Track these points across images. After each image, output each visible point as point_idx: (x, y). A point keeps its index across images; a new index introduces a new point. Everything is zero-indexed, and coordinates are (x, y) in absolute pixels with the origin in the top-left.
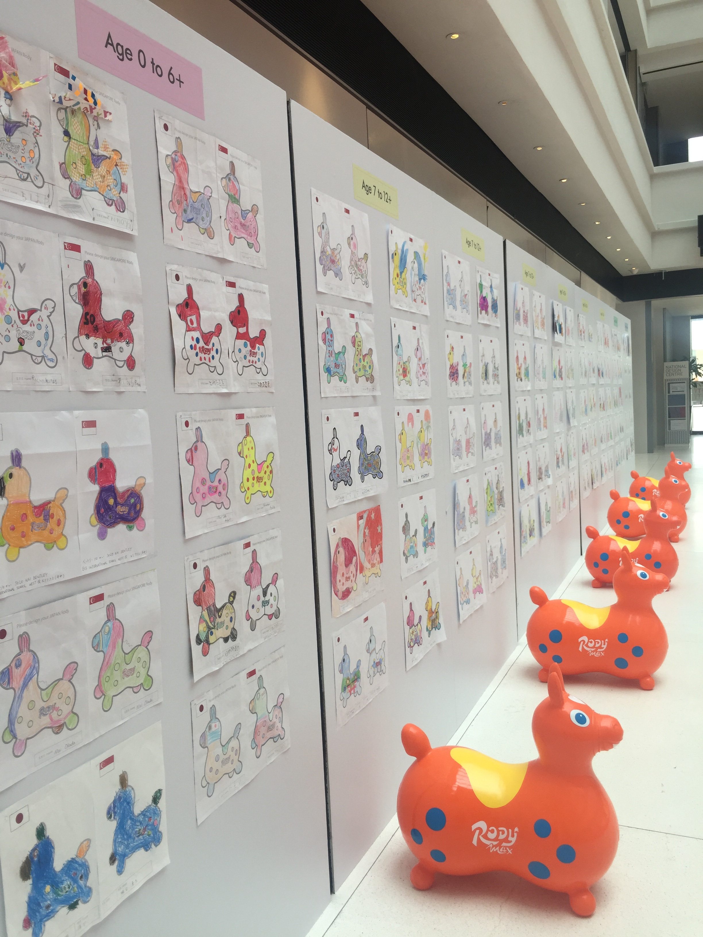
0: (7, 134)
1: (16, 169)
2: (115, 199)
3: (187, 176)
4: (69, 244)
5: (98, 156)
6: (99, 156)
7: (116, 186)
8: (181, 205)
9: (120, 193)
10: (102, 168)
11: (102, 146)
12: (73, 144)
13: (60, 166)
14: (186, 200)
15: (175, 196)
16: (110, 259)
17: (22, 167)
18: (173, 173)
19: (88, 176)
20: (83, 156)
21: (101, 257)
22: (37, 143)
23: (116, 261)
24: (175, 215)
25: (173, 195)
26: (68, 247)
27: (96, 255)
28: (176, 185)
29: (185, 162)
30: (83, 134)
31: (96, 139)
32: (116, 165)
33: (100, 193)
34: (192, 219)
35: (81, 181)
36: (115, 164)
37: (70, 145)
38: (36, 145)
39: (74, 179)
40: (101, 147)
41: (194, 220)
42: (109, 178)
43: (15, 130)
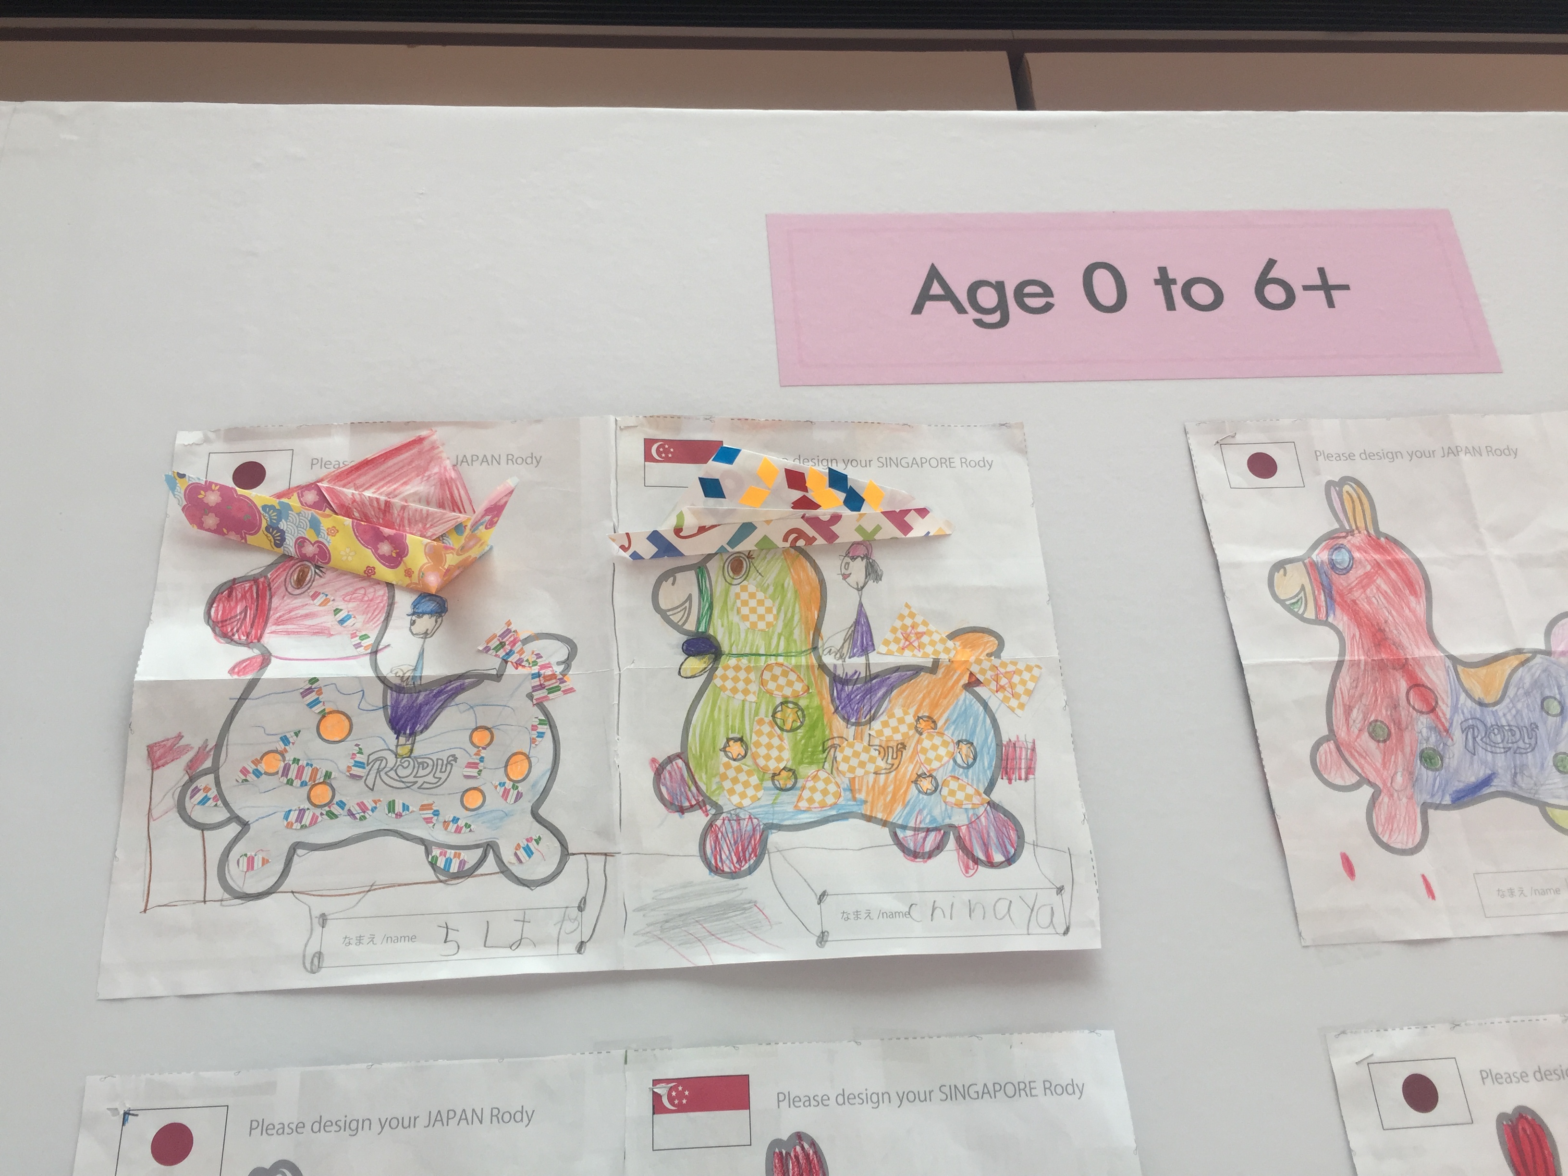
0: (398, 733)
1: (427, 845)
2: (960, 819)
3: (1420, 608)
4: (680, 1081)
5: (870, 678)
6: (877, 676)
7: (969, 766)
8: (1401, 740)
9: (989, 790)
10: (892, 716)
11: (890, 636)
12: (731, 673)
13: (659, 773)
14: (1433, 710)
15: (1348, 710)
16: (937, 1095)
17: (458, 830)
18: (1326, 623)
19: (807, 771)
20: (784, 703)
21: (877, 1099)
22: (549, 721)
23: (979, 1096)
24: (1366, 792)
25: (1339, 712)
26: (671, 1100)
27: (846, 1098)
28: (1355, 664)
29: (1401, 556)
30: (788, 624)
31: (857, 622)
32: (973, 683)
33: (869, 819)
34: (1486, 781)
35: (766, 797)
36: (965, 679)
37: (717, 681)
38: (545, 729)
39: (728, 802)
40: (887, 643)
41: (1502, 783)
42: (927, 744)
43: (442, 708)
